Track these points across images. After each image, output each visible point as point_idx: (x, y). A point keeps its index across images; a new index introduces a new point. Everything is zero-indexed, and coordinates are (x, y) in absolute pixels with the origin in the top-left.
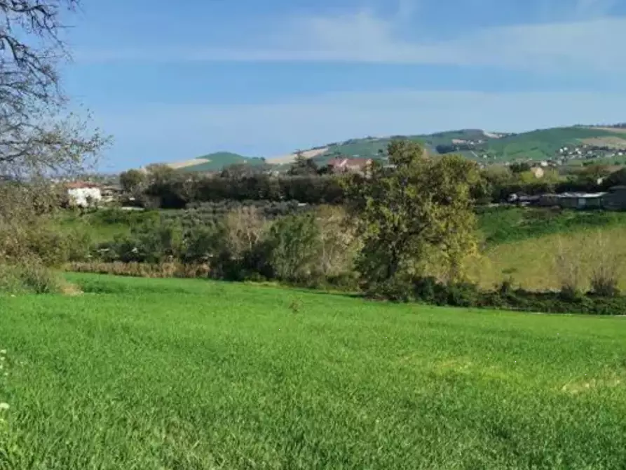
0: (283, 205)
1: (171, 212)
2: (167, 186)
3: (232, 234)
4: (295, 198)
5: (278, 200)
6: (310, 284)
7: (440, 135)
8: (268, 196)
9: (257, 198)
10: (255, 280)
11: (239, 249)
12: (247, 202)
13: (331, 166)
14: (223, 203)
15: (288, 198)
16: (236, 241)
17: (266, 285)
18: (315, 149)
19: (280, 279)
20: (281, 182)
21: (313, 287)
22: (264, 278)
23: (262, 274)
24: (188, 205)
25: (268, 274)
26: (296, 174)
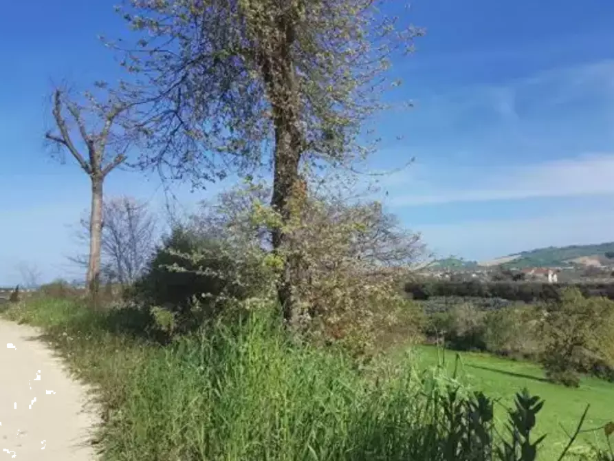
0: (490, 301)
1: (419, 302)
2: (417, 286)
3: (458, 320)
4: (499, 296)
5: (487, 296)
6: (511, 356)
7: (607, 245)
8: (480, 294)
9: (473, 295)
10: (473, 351)
11: (464, 330)
12: (467, 298)
13: (523, 274)
14: (452, 297)
15: (494, 296)
16: (461, 324)
17: (481, 356)
18: (511, 255)
19: (490, 352)
20: (488, 285)
21: (514, 360)
22: (479, 350)
23: (478, 347)
24: (430, 298)
25: (482, 348)
26: (499, 279)
